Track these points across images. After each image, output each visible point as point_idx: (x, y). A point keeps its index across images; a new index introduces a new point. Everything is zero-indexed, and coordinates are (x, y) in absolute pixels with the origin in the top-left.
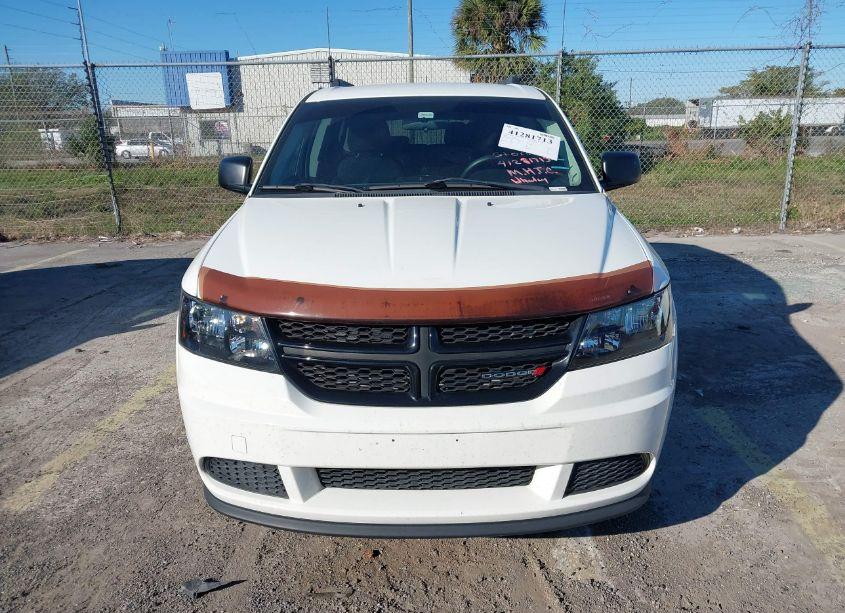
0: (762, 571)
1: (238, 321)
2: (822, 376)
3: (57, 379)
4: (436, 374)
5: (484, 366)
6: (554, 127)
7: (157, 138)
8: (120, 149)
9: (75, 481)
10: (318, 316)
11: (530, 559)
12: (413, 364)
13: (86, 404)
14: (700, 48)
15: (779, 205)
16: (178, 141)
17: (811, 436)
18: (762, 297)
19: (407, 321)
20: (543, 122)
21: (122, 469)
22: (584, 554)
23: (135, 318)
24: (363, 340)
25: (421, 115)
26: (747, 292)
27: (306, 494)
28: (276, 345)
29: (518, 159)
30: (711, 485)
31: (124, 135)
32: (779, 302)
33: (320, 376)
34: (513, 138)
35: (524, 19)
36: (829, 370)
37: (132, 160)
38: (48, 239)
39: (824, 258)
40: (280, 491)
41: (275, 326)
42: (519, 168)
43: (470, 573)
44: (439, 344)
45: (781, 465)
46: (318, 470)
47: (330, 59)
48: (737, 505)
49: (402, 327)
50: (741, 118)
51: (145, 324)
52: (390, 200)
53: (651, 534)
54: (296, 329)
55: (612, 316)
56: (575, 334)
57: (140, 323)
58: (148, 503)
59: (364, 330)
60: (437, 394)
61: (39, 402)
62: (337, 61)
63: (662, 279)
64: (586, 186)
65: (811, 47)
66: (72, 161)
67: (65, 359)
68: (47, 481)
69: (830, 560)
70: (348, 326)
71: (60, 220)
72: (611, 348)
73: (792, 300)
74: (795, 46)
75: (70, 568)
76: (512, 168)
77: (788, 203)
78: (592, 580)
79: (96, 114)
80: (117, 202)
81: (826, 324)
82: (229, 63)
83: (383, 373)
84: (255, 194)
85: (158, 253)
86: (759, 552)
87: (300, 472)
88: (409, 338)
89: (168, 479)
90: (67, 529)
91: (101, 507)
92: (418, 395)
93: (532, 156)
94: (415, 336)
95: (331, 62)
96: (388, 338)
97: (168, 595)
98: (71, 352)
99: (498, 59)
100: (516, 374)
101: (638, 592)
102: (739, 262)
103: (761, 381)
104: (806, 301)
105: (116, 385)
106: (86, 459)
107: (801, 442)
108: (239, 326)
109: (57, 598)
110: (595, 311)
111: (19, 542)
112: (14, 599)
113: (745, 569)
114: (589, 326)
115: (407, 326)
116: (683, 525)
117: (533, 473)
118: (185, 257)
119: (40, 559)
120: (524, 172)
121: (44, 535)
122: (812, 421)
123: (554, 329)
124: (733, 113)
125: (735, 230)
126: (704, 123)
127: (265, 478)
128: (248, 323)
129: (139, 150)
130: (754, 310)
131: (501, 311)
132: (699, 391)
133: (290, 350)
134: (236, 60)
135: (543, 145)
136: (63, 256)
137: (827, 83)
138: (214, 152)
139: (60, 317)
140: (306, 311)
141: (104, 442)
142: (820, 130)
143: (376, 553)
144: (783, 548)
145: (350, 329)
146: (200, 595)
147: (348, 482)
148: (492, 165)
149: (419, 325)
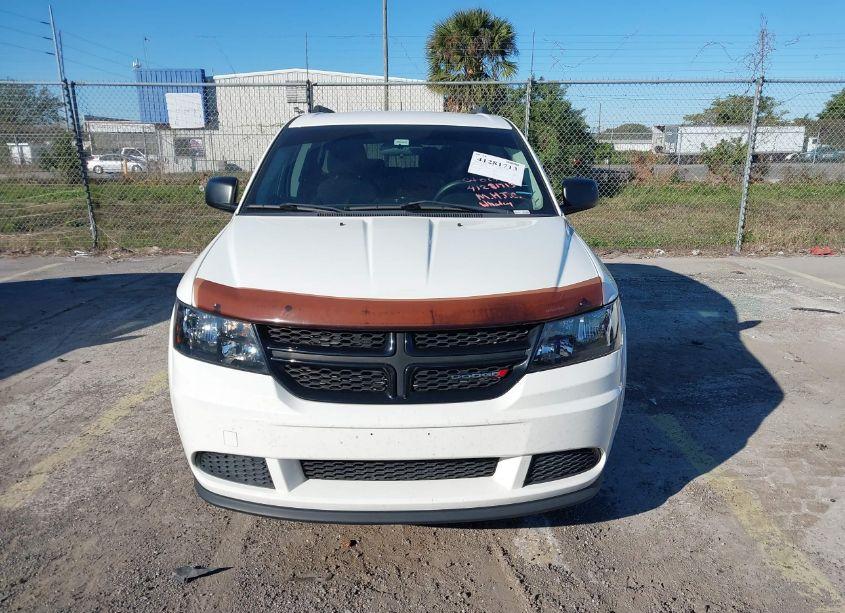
0: (700, 556)
1: (229, 327)
2: (764, 387)
3: (41, 388)
4: (411, 376)
5: (454, 368)
6: (520, 155)
7: (130, 154)
8: (91, 165)
9: (65, 481)
10: (305, 322)
11: (494, 546)
12: (390, 366)
13: (70, 411)
14: (661, 80)
15: (735, 230)
16: (151, 157)
17: (751, 440)
18: (715, 314)
19: (384, 328)
20: (509, 150)
21: (109, 471)
22: (543, 542)
23: (115, 331)
24: (344, 345)
25: (397, 142)
26: (701, 309)
27: (291, 484)
28: (265, 348)
29: (486, 184)
30: (660, 483)
31: (97, 151)
32: (730, 320)
33: (305, 377)
34: (482, 165)
35: (496, 46)
36: (772, 382)
37: (105, 176)
38: (23, 253)
39: (775, 279)
40: (268, 482)
41: (264, 331)
42: (486, 192)
43: (439, 560)
44: (413, 349)
45: (723, 465)
46: (302, 462)
47: (308, 82)
48: (682, 501)
49: (382, 333)
50: (703, 144)
51: (126, 335)
52: (369, 220)
53: (603, 525)
54: (283, 334)
55: (567, 325)
56: (533, 341)
57: (121, 334)
58: (136, 500)
59: (346, 336)
60: (411, 393)
61: (26, 409)
62: (316, 85)
63: (611, 293)
64: (548, 210)
65: (764, 81)
66: (45, 175)
67: (48, 368)
68: (38, 481)
69: (762, 546)
70: (333, 332)
71: (35, 234)
72: (566, 354)
73: (742, 318)
74: (748, 79)
75: (64, 558)
76: (480, 193)
77: (743, 227)
78: (550, 565)
79: (75, 130)
80: (93, 217)
81: (771, 340)
82: (205, 84)
83: (363, 374)
84: (242, 212)
85: (134, 267)
86: (699, 540)
87: (286, 463)
88: (386, 343)
89: (156, 479)
90: (59, 524)
91: (92, 504)
92: (395, 394)
93: (499, 182)
94: (392, 342)
95: (310, 87)
96: (367, 343)
97: (159, 581)
98: (54, 362)
99: (470, 86)
100: (482, 376)
101: (590, 575)
102: (697, 282)
103: (710, 391)
104: (756, 319)
105: (101, 393)
106: (74, 460)
107: (742, 445)
108: (230, 332)
109: (55, 584)
110: (550, 320)
111: (13, 536)
112: (12, 585)
113: (686, 555)
114: (546, 335)
115: (385, 332)
116: (633, 517)
117: (496, 466)
118: (162, 271)
119: (36, 550)
120: (491, 197)
121: (38, 530)
122: (754, 427)
123: (515, 336)
124: (696, 140)
125: (695, 252)
126: (669, 148)
127: (253, 470)
128: (239, 329)
129: (112, 165)
130: (707, 326)
131: (468, 320)
132: (653, 400)
133: (278, 353)
134: (213, 81)
135: (508, 171)
136: (39, 270)
137: (787, 112)
138: (188, 169)
139: (39, 329)
140: (293, 319)
141: (91, 445)
142: (780, 157)
143: (353, 543)
144: (721, 536)
145: (334, 334)
146: (190, 580)
147: (330, 474)
148: (462, 189)
149: (396, 331)
